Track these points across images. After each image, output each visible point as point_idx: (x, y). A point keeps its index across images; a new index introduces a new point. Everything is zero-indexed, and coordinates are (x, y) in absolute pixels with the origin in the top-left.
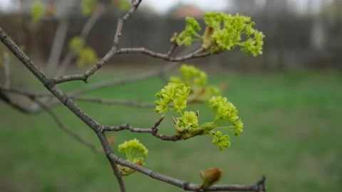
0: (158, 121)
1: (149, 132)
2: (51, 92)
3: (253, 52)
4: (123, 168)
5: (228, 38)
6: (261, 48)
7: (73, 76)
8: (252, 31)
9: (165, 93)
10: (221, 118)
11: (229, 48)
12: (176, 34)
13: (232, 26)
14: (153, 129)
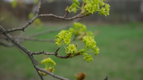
0: (57, 49)
1: (53, 54)
2: (6, 36)
3: (104, 14)
4: (41, 72)
5: (92, 8)
6: (109, 12)
7: (17, 28)
8: (104, 4)
9: (60, 35)
10: (88, 47)
11: (92, 13)
12: (68, 7)
13: (94, 2)
14: (55, 53)
